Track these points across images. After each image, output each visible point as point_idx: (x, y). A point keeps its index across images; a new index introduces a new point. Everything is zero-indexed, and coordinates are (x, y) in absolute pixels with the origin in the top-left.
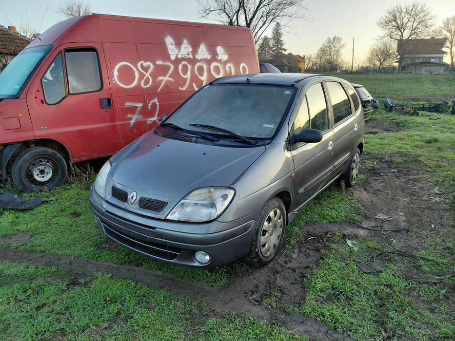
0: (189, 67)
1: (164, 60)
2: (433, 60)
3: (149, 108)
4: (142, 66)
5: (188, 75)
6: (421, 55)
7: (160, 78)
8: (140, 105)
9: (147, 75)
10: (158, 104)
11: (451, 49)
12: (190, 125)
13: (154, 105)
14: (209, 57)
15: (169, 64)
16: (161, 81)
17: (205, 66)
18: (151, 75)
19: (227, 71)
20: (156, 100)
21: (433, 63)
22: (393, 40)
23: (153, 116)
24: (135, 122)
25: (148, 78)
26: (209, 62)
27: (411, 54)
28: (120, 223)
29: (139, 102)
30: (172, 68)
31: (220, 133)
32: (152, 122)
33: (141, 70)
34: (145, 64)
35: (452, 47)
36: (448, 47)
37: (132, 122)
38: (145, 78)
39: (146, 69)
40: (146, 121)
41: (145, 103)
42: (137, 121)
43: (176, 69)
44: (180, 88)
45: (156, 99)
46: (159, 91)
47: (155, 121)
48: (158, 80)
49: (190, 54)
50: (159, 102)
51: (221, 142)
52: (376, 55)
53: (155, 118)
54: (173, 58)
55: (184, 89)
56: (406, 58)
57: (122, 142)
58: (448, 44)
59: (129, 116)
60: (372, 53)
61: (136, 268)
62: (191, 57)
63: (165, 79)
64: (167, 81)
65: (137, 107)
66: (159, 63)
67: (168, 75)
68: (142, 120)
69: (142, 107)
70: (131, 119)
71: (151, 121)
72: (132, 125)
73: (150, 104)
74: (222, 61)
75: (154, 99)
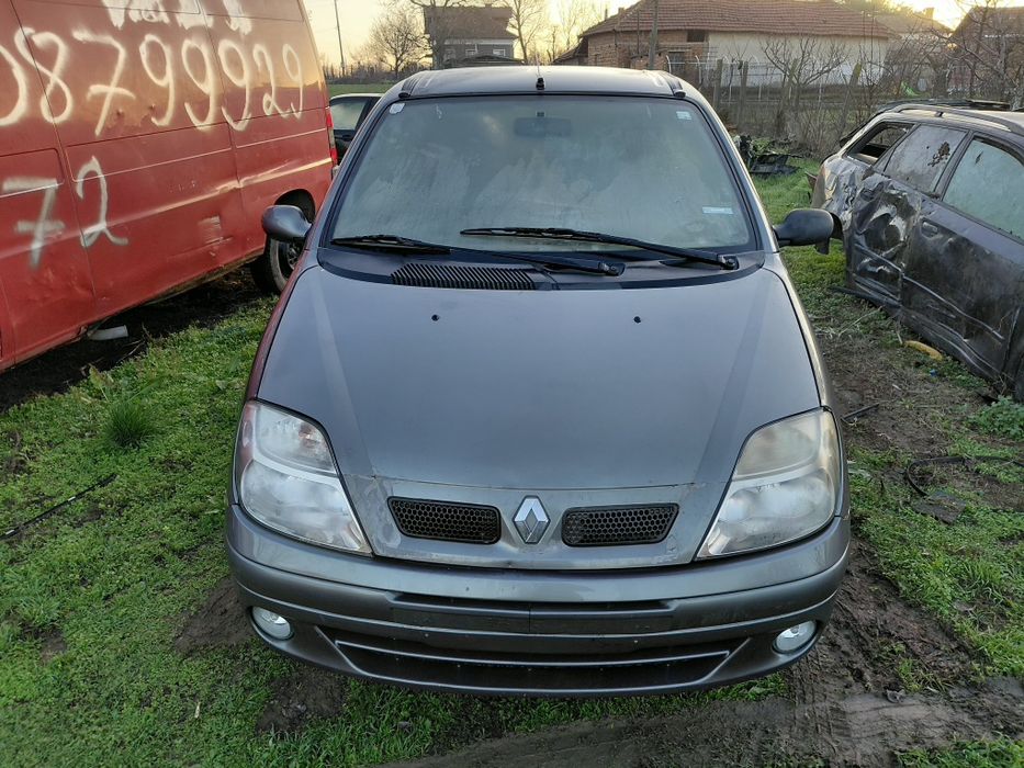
0: (167, 50)
1: (94, 29)
2: (496, 53)
3: (80, 191)
4: (29, 43)
5: (168, 80)
6: (475, 42)
7: (95, 89)
8: (50, 185)
9: (54, 77)
10: (101, 176)
11: (519, 30)
12: (462, 233)
13: (91, 184)
14: (210, 22)
15: (108, 39)
16: (101, 98)
17: (205, 51)
18: (65, 77)
19: (257, 67)
20: (94, 165)
21: (498, 58)
22: (416, 6)
23: (94, 220)
24: (43, 248)
25: (57, 88)
26: (212, 37)
27: (457, 38)
28: (494, 623)
29: (46, 174)
30: (122, 54)
31: (596, 248)
32: (93, 239)
33: (29, 58)
34: (42, 39)
35: (520, 26)
36: (513, 27)
37: (36, 246)
38: (49, 89)
39: (46, 56)
40: (76, 240)
41: (64, 177)
42: (49, 242)
43: (134, 57)
44: (153, 120)
45: (94, 159)
46: (98, 131)
47: (102, 235)
48: (89, 96)
49: (161, 9)
50: (104, 170)
51: (630, 274)
52: (386, 39)
53: (101, 226)
54: (118, 20)
55: (165, 122)
56: (448, 46)
57: (14, 324)
58: (513, 21)
59: (23, 227)
60: (377, 36)
61: (497, 744)
62: (164, 18)
63: (109, 90)
64: (117, 99)
65: (42, 193)
66: (82, 35)
67: (116, 77)
68: (65, 237)
69: (59, 192)
70: (29, 238)
71: (91, 235)
72: (36, 257)
73: (80, 180)
74: (242, 37)
75: (88, 160)
